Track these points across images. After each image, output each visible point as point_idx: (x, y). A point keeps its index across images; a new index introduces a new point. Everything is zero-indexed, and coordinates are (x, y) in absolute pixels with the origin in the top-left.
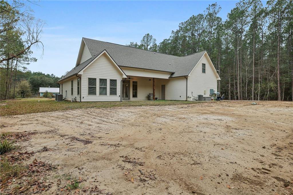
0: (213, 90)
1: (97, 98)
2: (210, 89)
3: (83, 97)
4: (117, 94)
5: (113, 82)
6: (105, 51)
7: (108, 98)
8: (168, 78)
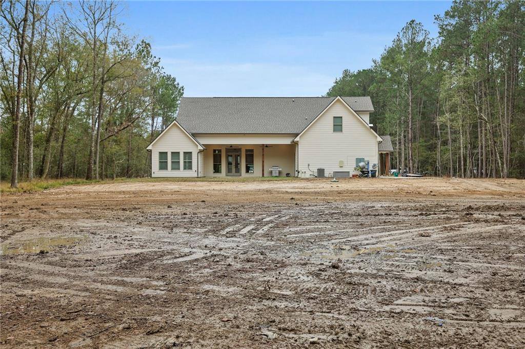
0: (364, 159)
1: (169, 173)
2: (357, 159)
3: (154, 173)
4: (193, 168)
5: (188, 155)
6: (175, 121)
7: (182, 173)
8: (290, 143)
